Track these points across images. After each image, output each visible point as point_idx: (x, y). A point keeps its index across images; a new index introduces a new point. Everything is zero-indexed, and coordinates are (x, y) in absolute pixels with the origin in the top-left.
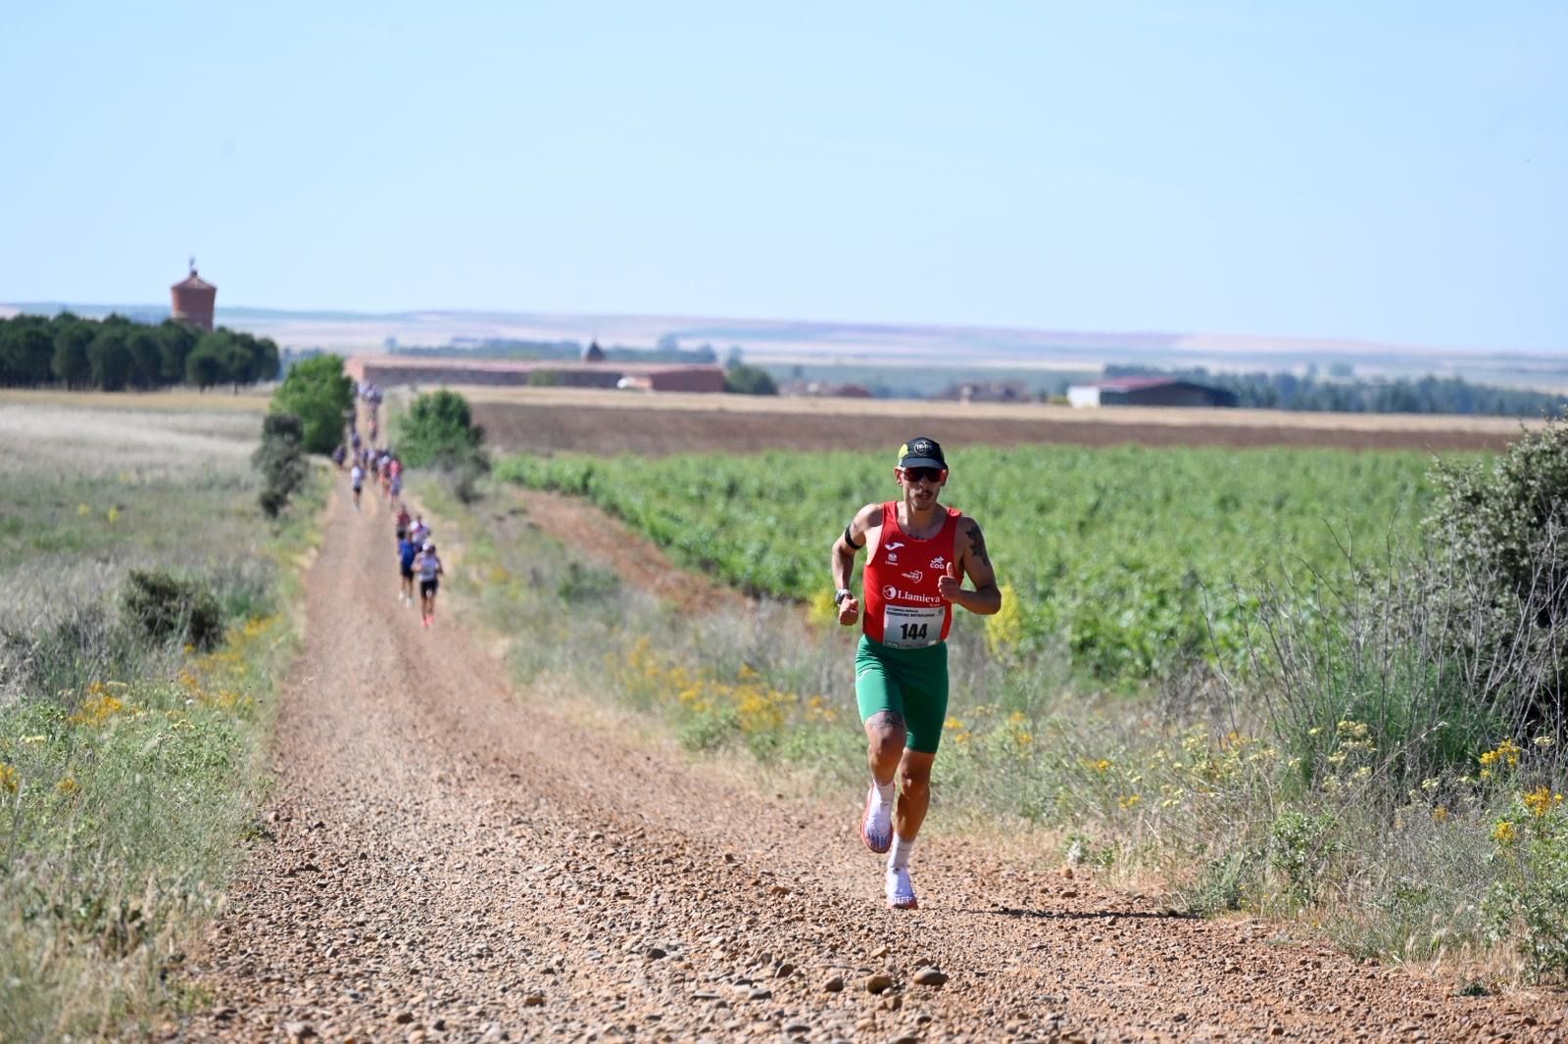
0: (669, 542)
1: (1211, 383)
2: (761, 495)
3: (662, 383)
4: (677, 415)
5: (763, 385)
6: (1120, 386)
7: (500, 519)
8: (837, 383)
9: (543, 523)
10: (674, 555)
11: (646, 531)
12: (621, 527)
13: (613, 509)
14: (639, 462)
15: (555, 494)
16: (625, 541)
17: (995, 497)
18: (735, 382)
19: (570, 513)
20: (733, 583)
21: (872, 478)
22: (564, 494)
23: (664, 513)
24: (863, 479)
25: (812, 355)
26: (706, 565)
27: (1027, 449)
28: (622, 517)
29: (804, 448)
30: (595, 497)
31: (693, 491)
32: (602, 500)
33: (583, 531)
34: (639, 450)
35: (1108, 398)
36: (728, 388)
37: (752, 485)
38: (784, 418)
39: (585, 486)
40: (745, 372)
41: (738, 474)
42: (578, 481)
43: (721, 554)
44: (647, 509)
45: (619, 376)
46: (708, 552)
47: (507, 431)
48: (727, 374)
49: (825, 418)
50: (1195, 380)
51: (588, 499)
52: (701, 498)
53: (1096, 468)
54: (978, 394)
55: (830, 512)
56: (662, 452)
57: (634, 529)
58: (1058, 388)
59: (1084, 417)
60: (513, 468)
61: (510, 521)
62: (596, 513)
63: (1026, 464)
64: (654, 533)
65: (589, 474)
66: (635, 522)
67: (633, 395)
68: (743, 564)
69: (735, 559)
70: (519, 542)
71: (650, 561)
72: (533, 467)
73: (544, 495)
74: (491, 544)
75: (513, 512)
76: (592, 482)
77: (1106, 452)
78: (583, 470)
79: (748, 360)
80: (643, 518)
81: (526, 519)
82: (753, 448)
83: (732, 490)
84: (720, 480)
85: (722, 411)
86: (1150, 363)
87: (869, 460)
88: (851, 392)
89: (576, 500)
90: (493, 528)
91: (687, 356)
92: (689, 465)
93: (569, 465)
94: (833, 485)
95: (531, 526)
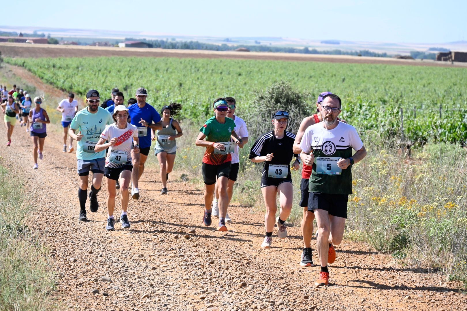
0: (42, 78)
1: (148, 42)
2: (60, 68)
3: (35, 41)
4: (39, 49)
5: (56, 42)
6: (129, 43)
7: (7, 72)
8: (71, 42)
9: (16, 73)
10: (44, 81)
11: (37, 75)
12: (32, 74)
13: (30, 70)
14: (34, 59)
15: (17, 66)
16: (34, 78)
17: (109, 68)
18: (50, 41)
19: (20, 71)
20: (57, 88)
21: (82, 64)
22: (19, 66)
23: (42, 72)
24: (80, 64)
25: (65, 35)
26: (51, 83)
27: (113, 57)
28: (32, 72)
29: (66, 56)
30: (26, 67)
31: (46, 66)
32: (27, 68)
33: (24, 75)
34: (33, 57)
35: (127, 46)
36: (49, 43)
37: (58, 65)
38: (61, 50)
39: (23, 65)
40: (52, 39)
41: (54, 62)
42: (22, 64)
43: (55, 81)
44: (38, 71)
45: (26, 40)
46: (52, 80)
47: (4, 52)
48: (48, 40)
49: (70, 49)
50: (144, 41)
51: (24, 68)
52: (48, 68)
53: (127, 62)
54: (100, 44)
55: (76, 72)
56: (37, 57)
57: (34, 75)
58: (116, 43)
59: (123, 50)
60: (7, 61)
61: (9, 73)
62: (26, 71)
63: (113, 60)
64: (39, 76)
65: (24, 63)
66: (35, 73)
67: (29, 44)
68: (60, 84)
69: (58, 82)
70: (11, 78)
71: (39, 82)
72: (11, 60)
73: (14, 67)
74: (6, 78)
75: (10, 71)
76: (25, 64)
77: (129, 58)
78: (23, 61)
79: (52, 36)
80: (37, 73)
81: (13, 73)
82: (55, 56)
83: (54, 66)
84: (51, 64)
85: (48, 48)
86: (134, 38)
87: (81, 59)
88: (74, 43)
89: (22, 68)
90: (5, 74)
91: (39, 36)
92: (44, 60)
93: (20, 60)
94: (75, 65)
95: (14, 74)
